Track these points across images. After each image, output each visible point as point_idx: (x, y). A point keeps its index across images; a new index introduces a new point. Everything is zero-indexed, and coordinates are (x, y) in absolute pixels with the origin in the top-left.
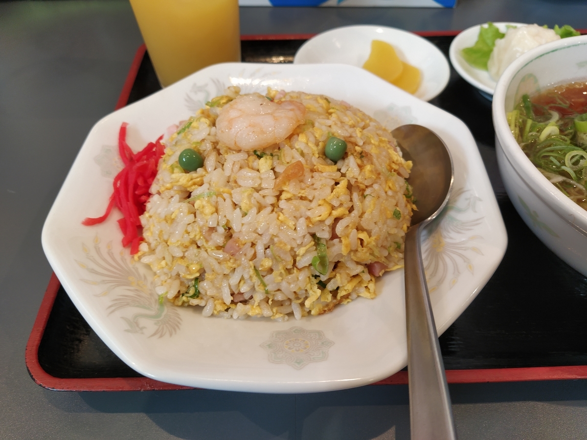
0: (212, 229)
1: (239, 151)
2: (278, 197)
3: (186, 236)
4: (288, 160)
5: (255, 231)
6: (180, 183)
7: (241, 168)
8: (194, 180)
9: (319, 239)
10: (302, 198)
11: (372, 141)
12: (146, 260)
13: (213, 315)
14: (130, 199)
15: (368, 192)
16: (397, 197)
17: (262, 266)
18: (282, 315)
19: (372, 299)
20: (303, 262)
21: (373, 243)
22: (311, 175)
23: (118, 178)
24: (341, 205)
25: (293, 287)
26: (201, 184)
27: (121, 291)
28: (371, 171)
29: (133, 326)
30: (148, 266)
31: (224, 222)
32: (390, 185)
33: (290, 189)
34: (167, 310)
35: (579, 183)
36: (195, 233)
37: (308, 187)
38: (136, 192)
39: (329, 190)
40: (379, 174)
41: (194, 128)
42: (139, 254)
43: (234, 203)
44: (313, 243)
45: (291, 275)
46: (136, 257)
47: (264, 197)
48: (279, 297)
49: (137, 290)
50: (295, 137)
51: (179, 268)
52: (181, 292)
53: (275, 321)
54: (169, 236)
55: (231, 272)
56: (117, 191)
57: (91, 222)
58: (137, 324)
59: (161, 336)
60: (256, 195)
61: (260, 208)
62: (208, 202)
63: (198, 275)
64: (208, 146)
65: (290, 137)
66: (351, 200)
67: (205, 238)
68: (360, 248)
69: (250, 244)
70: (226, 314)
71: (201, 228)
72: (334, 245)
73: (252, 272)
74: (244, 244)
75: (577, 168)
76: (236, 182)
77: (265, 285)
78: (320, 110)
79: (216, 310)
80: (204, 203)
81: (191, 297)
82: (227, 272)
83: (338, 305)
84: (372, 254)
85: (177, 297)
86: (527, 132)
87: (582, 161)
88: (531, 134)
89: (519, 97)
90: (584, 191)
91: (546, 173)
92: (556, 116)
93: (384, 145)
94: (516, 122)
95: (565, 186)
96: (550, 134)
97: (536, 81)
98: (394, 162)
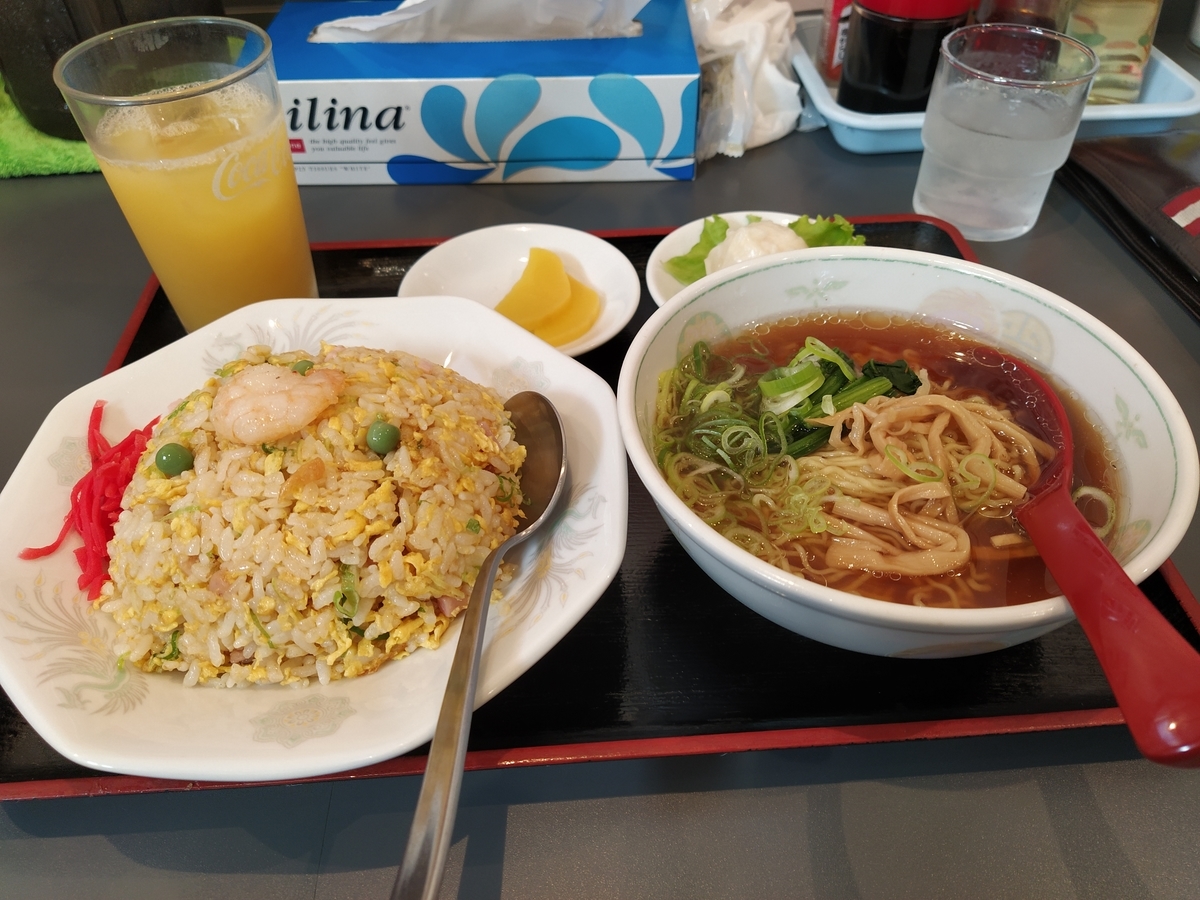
0: (194, 559)
1: (244, 445)
2: (291, 509)
3: (158, 569)
4: (305, 457)
5: (251, 559)
6: (156, 494)
7: (241, 469)
8: (175, 489)
9: (346, 567)
10: (323, 510)
11: (446, 423)
12: (107, 607)
13: (199, 684)
14: (94, 518)
15: (424, 496)
16: (477, 502)
17: (261, 607)
18: (298, 679)
19: (435, 649)
20: (321, 600)
21: (430, 569)
22: (337, 476)
23: (78, 487)
24: (379, 517)
25: (311, 638)
26: (183, 494)
27: (65, 652)
28: (432, 468)
29: (73, 699)
30: (111, 617)
31: (208, 548)
32: (465, 485)
33: (305, 498)
34: (129, 678)
35: (738, 473)
36: (170, 564)
37: (331, 494)
38: (102, 508)
39: (361, 496)
40: (446, 470)
41: (189, 410)
42: (101, 599)
43: (225, 521)
44: (336, 572)
45: (305, 620)
46: (96, 603)
47: (267, 510)
48: (293, 653)
49: (88, 651)
50: (325, 421)
51: (151, 618)
52: (154, 652)
53: (287, 687)
54: (138, 571)
55: (218, 619)
56: (76, 506)
57: (33, 554)
58: (78, 696)
59: (110, 713)
60: (255, 508)
61: (261, 525)
62: (188, 520)
63: (175, 625)
64: (201, 439)
65: (317, 423)
66: (397, 510)
67: (183, 572)
68: (409, 577)
69: (245, 579)
70: (218, 682)
71: (177, 558)
72: (370, 574)
73: (247, 617)
74: (235, 579)
75: (738, 450)
76: (230, 490)
77: (267, 635)
78: (374, 379)
79: (203, 676)
80: (183, 522)
81: (165, 658)
82: (213, 619)
83: (388, 661)
84: (431, 584)
85: (146, 659)
86: (686, 400)
87: (746, 440)
88: (690, 402)
89: (688, 346)
90: (742, 483)
91: (694, 460)
92: (740, 372)
93: (468, 426)
94: (671, 386)
95: (718, 478)
96: (716, 402)
97: (719, 320)
98: (481, 451)
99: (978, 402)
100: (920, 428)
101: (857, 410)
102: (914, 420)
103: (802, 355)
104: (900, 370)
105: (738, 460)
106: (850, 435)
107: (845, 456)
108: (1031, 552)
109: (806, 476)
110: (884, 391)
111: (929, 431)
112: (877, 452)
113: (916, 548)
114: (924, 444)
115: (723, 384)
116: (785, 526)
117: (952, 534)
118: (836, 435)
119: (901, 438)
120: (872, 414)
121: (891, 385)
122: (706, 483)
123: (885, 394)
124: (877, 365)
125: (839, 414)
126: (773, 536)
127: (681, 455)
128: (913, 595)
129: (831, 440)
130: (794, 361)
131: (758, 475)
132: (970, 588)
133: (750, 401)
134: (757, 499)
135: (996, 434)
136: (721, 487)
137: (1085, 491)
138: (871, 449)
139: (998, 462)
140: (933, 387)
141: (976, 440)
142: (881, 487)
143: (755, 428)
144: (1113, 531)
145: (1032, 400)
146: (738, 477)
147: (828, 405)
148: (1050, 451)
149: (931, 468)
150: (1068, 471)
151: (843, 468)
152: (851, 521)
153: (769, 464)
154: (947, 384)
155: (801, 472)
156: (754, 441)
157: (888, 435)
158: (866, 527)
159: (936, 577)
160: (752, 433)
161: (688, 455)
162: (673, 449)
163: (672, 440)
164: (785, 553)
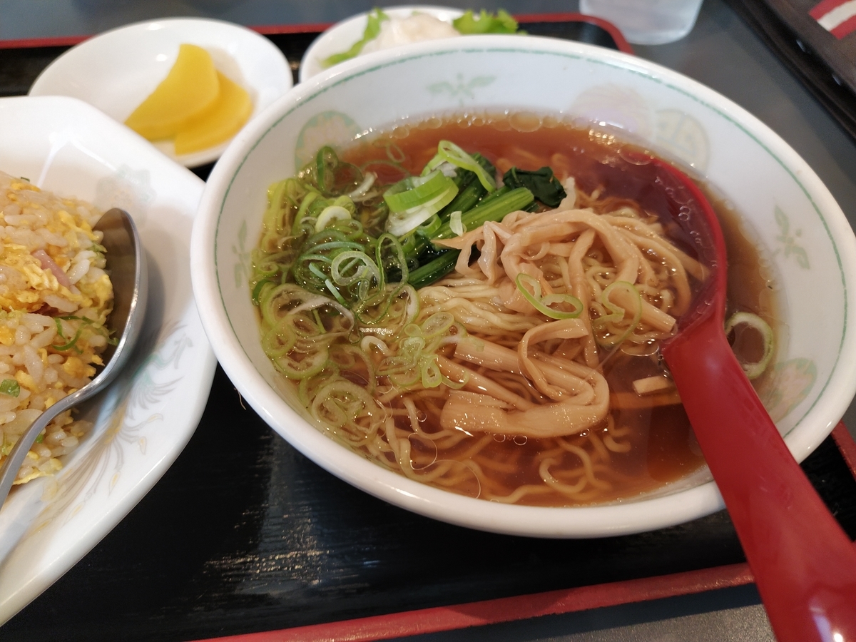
16: (18, 356)
35: (349, 309)
75: (349, 281)
86: (301, 218)
87: (360, 268)
88: (304, 220)
89: (310, 153)
90: (353, 322)
91: (300, 293)
92: (370, 180)
93: (15, 258)
94: (283, 199)
95: (326, 316)
96: (334, 220)
97: (348, 121)
98: (32, 288)
99: (628, 215)
100: (560, 249)
101: (489, 230)
102: (554, 241)
103: (435, 162)
104: (544, 179)
105: (349, 294)
106: (479, 261)
107: (474, 285)
108: (675, 399)
109: (427, 311)
110: (524, 203)
111: (570, 253)
112: (510, 281)
113: (549, 401)
114: (563, 268)
115: (343, 198)
116: (395, 378)
117: (590, 382)
118: (463, 259)
119: (538, 263)
120: (505, 235)
121: (532, 197)
122: (310, 323)
123: (524, 209)
124: (519, 173)
125: (470, 234)
126: (382, 390)
127: (285, 287)
128: (540, 463)
129: (457, 267)
130: (427, 170)
131: (372, 310)
132: (607, 449)
133: (375, 217)
134: (366, 342)
135: (645, 253)
136: (328, 327)
137: (740, 318)
138: (502, 277)
139: (645, 288)
140: (581, 198)
141: (622, 262)
142: (512, 323)
143: (372, 253)
144: (769, 369)
145: (685, 212)
146: (349, 314)
147: (457, 222)
148: (703, 272)
149: (569, 300)
150: (720, 297)
151: (470, 300)
152: (474, 367)
153: (387, 296)
154: (596, 194)
155: (422, 306)
156: (370, 269)
157: (522, 260)
158: (491, 374)
159: (569, 438)
160: (367, 260)
161: (290, 287)
162: (276, 279)
163: (275, 268)
164: (392, 411)
